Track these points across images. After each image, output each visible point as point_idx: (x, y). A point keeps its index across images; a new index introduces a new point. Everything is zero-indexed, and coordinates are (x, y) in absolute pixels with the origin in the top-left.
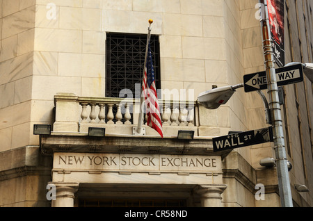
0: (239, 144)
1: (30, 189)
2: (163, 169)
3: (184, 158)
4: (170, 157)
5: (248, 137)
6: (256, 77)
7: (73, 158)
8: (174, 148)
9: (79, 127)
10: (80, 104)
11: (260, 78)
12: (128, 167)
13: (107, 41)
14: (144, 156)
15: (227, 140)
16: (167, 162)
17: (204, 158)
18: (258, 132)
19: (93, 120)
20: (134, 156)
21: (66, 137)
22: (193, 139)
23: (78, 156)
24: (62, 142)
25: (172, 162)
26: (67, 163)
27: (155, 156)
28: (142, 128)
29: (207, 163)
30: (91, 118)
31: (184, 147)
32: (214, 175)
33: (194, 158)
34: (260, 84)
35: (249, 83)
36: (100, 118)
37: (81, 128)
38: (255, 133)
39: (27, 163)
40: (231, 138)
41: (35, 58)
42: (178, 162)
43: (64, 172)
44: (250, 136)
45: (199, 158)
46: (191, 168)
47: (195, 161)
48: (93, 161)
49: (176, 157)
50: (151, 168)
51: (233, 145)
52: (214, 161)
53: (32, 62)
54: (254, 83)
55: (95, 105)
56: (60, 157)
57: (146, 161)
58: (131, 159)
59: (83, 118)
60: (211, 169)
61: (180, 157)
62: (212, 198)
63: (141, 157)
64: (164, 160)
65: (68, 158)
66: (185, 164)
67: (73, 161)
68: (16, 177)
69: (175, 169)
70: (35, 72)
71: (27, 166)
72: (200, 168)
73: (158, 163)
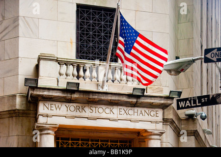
0: (198, 104)
1: (20, 126)
2: (120, 117)
3: (136, 109)
4: (125, 108)
5: (205, 100)
6: (215, 51)
7: (54, 106)
8: (129, 101)
9: (58, 81)
10: (59, 63)
11: (217, 53)
12: (94, 115)
13: (77, 11)
14: (106, 107)
15: (188, 102)
16: (123, 112)
17: (150, 110)
18: (213, 96)
19: (68, 77)
20: (99, 106)
21: (49, 89)
22: (144, 96)
23: (58, 104)
24: (46, 93)
25: (127, 112)
26: (50, 109)
27: (115, 107)
28: (105, 85)
29: (152, 113)
30: (67, 75)
31: (137, 102)
32: (156, 122)
33: (143, 110)
34: (217, 57)
35: (209, 56)
36: (73, 75)
37: (59, 82)
38: (211, 97)
39: (18, 107)
40: (191, 100)
41: (21, 22)
42: (131, 112)
43: (47, 116)
44: (206, 99)
45: (147, 110)
46: (140, 117)
47: (143, 112)
48: (68, 108)
49: (130, 108)
50: (111, 116)
51: (192, 105)
52: (157, 112)
53: (18, 25)
54: (213, 56)
55: (70, 65)
56: (44, 105)
57: (108, 111)
58: (97, 109)
59: (60, 74)
60: (154, 119)
61: (133, 109)
62: (154, 139)
63: (104, 107)
64: (121, 110)
65: (50, 105)
66: (136, 114)
67: (54, 108)
68: (9, 117)
69: (129, 117)
70: (20, 34)
71: (18, 110)
72: (147, 117)
73: (116, 112)
